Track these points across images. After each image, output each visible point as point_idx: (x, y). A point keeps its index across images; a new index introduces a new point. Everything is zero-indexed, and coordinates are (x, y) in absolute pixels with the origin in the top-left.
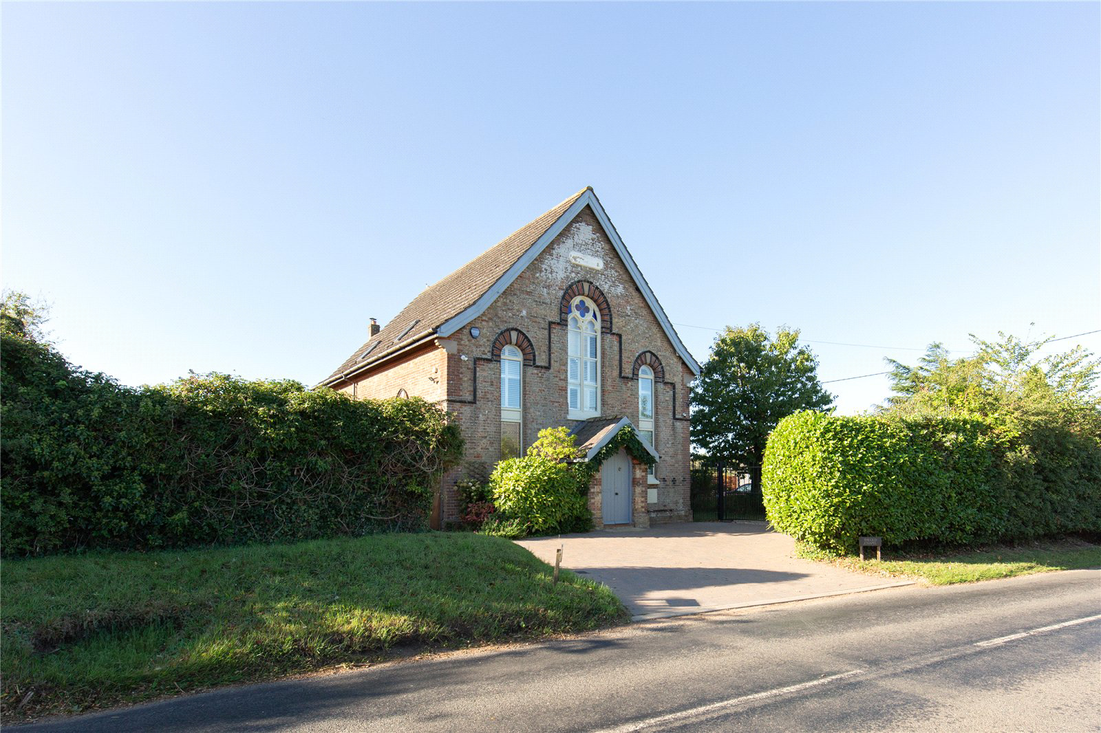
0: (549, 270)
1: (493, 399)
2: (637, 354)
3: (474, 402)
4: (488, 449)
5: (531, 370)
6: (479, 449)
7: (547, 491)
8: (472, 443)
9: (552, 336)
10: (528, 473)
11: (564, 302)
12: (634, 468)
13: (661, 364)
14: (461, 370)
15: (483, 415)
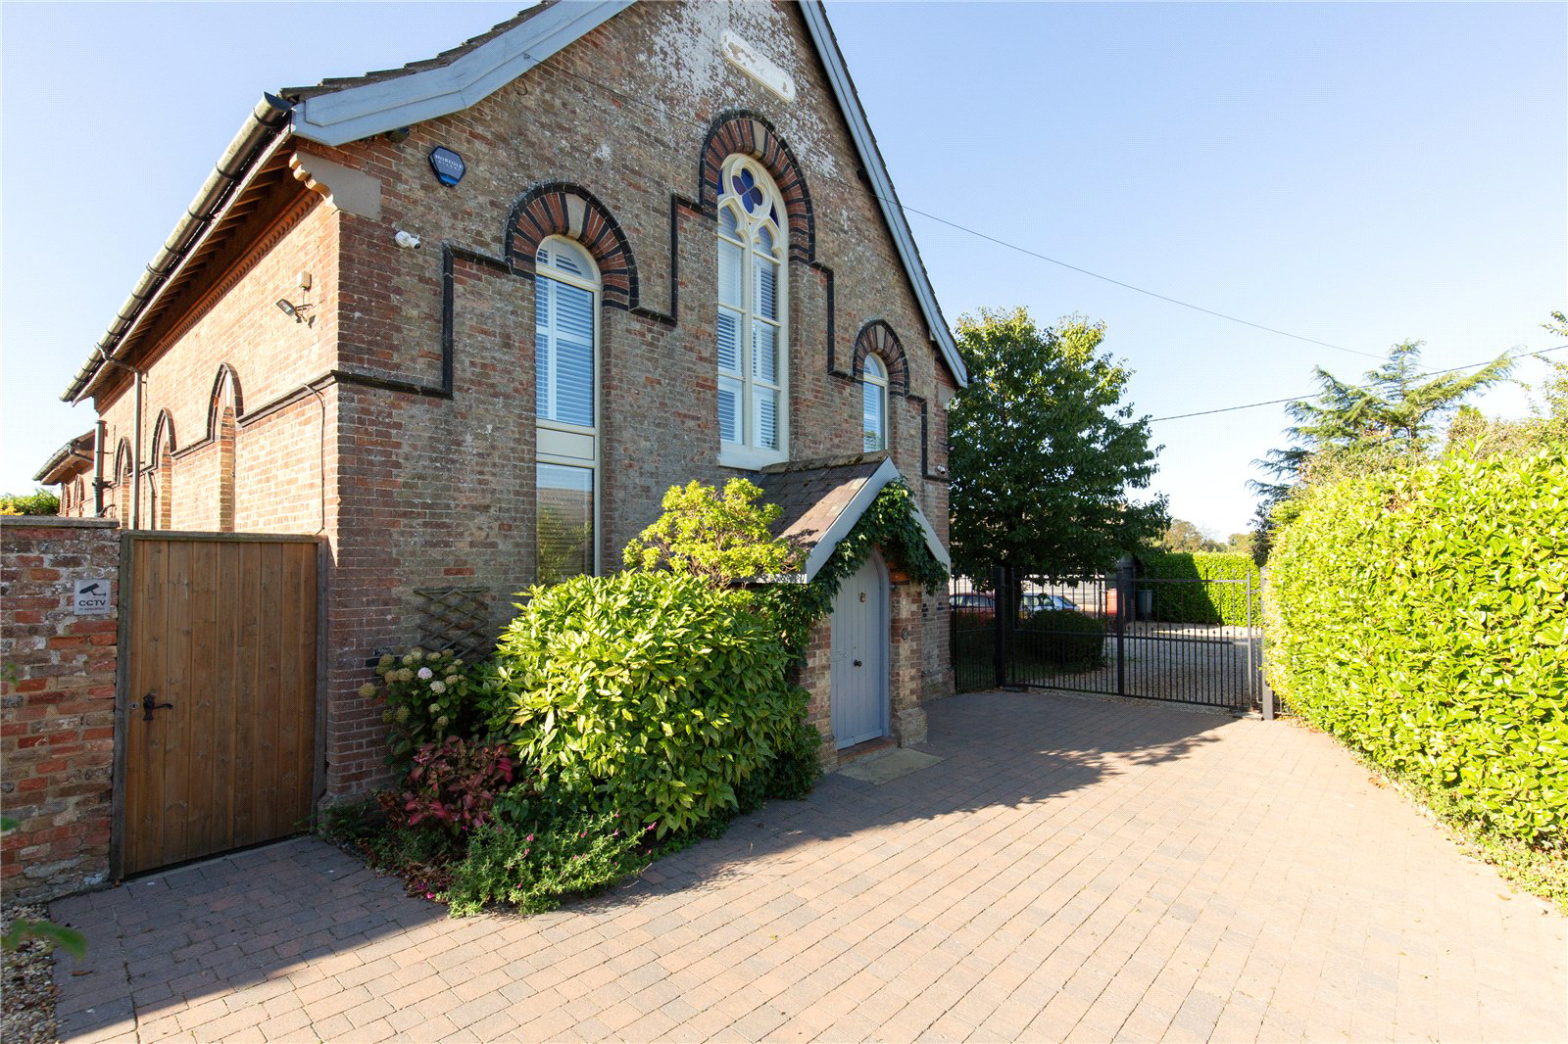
0: (672, 58)
1: (510, 390)
2: (861, 324)
3: (443, 392)
4: (494, 545)
5: (624, 321)
6: (462, 546)
7: (707, 694)
8: (438, 526)
9: (681, 238)
10: (642, 637)
11: (709, 156)
12: (894, 592)
13: (903, 354)
14: (396, 281)
15: (477, 436)
